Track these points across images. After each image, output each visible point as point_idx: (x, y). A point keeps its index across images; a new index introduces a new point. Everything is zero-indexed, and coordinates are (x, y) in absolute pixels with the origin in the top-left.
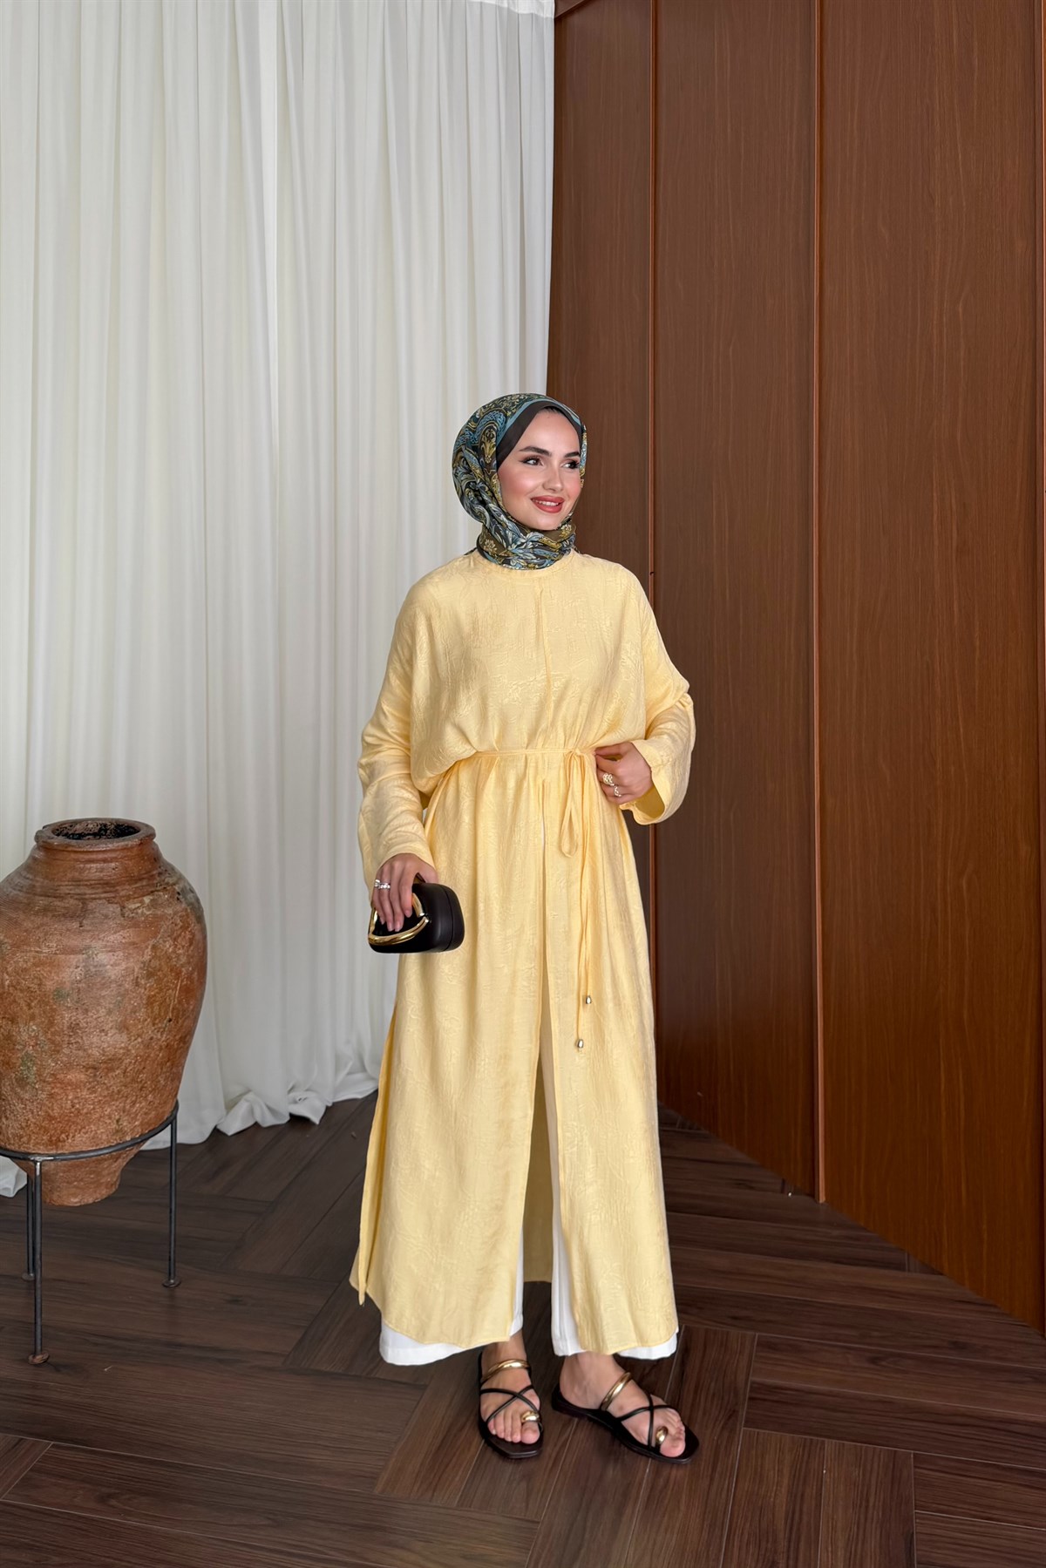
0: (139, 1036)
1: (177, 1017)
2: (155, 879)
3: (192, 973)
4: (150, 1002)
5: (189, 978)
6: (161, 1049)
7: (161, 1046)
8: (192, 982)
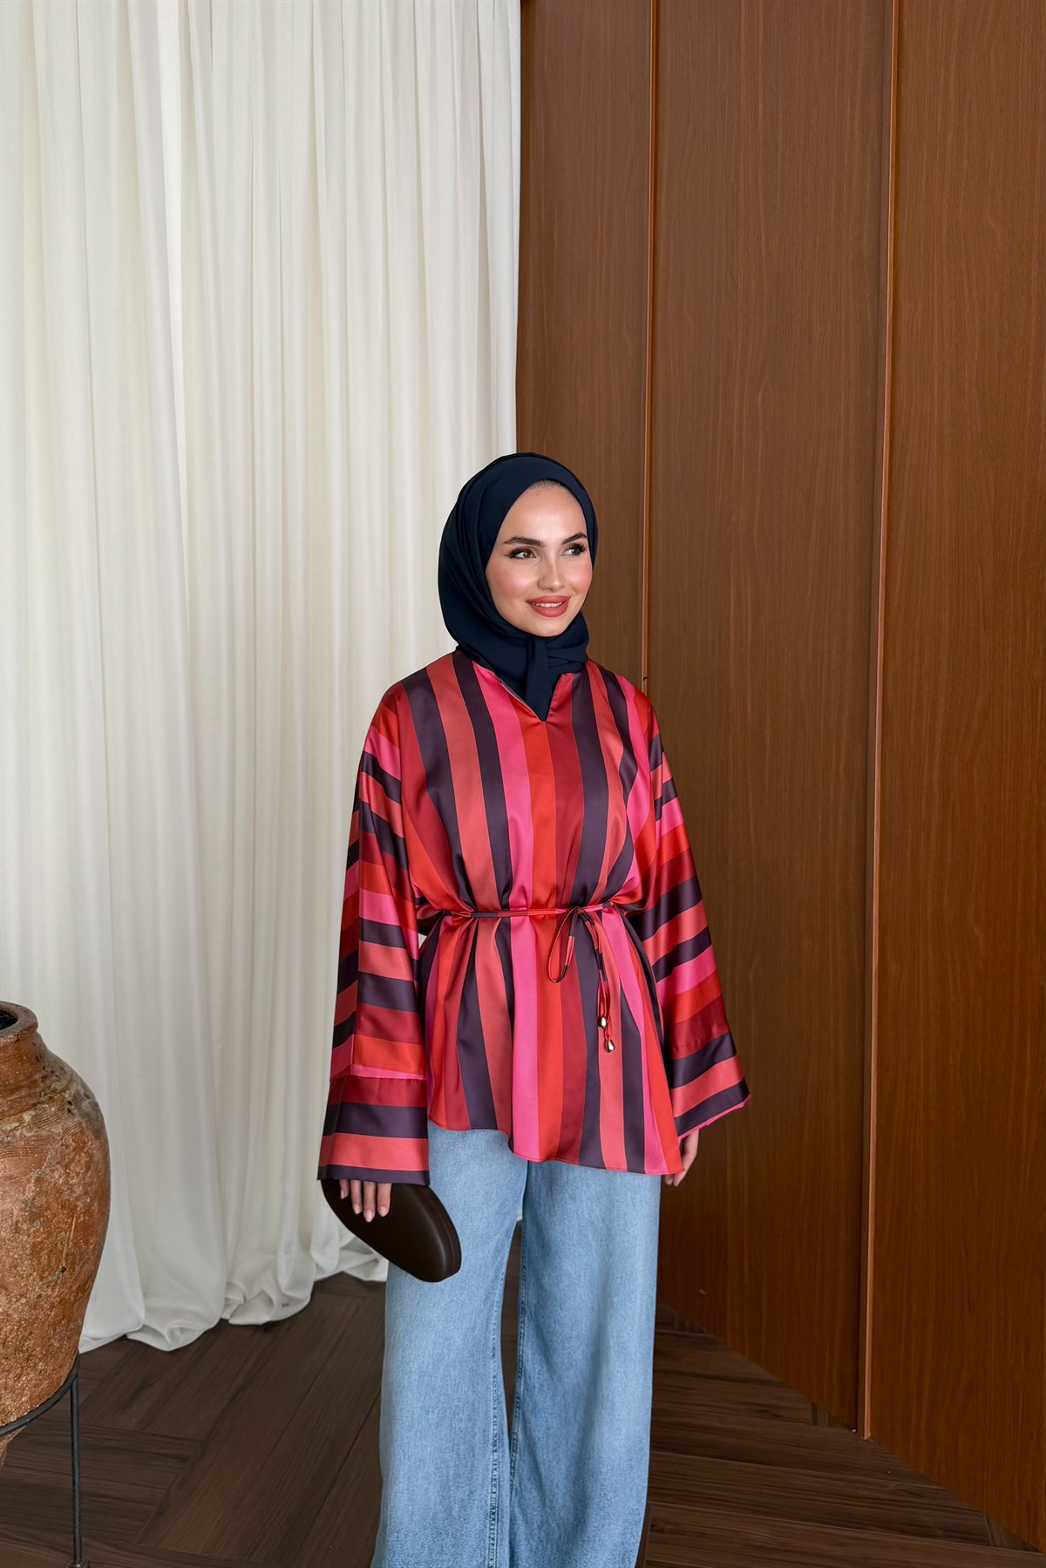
0: (21, 1296)
1: (73, 1263)
2: (37, 1086)
3: (91, 1205)
4: (36, 1251)
5: (88, 1211)
6: (52, 1306)
7: (53, 1303)
8: (91, 1216)
